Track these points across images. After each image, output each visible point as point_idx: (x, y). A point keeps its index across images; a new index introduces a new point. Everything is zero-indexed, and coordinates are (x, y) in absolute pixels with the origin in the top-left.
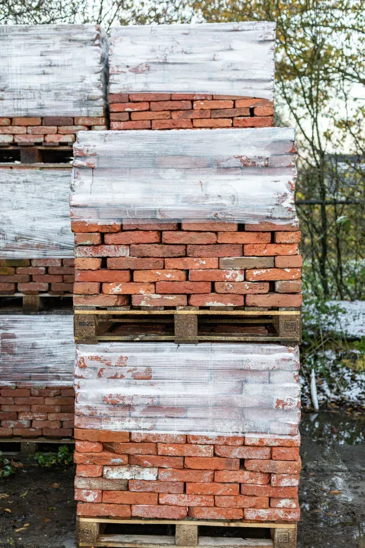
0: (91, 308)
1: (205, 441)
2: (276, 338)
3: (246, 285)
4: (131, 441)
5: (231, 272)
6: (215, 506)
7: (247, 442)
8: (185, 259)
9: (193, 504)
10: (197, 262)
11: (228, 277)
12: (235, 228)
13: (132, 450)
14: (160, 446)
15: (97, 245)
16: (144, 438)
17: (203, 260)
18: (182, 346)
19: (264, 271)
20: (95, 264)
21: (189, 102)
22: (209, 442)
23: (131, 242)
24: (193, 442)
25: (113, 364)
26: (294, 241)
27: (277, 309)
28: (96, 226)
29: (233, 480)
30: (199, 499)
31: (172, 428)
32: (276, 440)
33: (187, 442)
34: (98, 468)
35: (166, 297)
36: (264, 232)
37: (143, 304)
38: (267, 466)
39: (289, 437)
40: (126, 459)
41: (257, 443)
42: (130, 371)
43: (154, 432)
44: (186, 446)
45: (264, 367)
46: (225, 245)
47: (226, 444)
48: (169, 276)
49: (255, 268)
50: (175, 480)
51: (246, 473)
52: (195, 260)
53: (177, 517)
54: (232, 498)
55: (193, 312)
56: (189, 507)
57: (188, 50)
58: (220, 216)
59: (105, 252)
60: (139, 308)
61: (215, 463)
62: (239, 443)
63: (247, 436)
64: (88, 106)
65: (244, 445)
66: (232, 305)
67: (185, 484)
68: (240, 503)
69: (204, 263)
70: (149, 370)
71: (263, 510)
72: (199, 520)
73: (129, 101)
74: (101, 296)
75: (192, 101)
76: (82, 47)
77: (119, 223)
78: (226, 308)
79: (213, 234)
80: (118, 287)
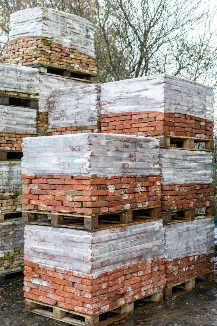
0: (27, 210)
1: (61, 272)
2: (83, 228)
3: (73, 203)
4: (39, 268)
5: (68, 197)
6: (64, 302)
7: (74, 275)
8: (54, 191)
9: (58, 299)
10: (58, 192)
11: (67, 199)
12: (70, 178)
13: (40, 272)
14: (47, 271)
15: (29, 184)
16: (42, 267)
18: (54, 229)
19: (78, 197)
20: (27, 192)
21: (130, 116)
22: (62, 272)
23: (39, 183)
24: (57, 271)
25: (34, 234)
26: (88, 184)
27: (83, 214)
28: (28, 176)
29: (70, 291)
30: (59, 298)
31: (50, 264)
32: (83, 275)
33: (55, 272)
34: (30, 278)
35: (48, 207)
36: (80, 180)
37: (41, 209)
38: (81, 287)
39: (88, 275)
40: (38, 275)
41: (77, 276)
42: (39, 238)
43: (45, 265)
44: (55, 273)
45: (79, 241)
46: (67, 185)
47: (67, 274)
48: (49, 198)
49: (76, 196)
50: (52, 287)
51: (74, 289)
52: (57, 191)
53: (52, 304)
54: (70, 299)
55: (57, 214)
56: (57, 301)
57: (129, 92)
58: (64, 172)
59: (31, 187)
60: (40, 211)
61: (64, 282)
62: (71, 274)
63: (74, 272)
64: (92, 121)
65: (73, 276)
66: (69, 212)
67: (55, 290)
68: (73, 302)
69: (60, 192)
70: (44, 238)
71: (80, 307)
72: (60, 307)
73: (107, 117)
74: (30, 205)
75: (131, 115)
76: (90, 94)
77: (34, 175)
78: (67, 213)
79: (64, 180)
80: (34, 202)
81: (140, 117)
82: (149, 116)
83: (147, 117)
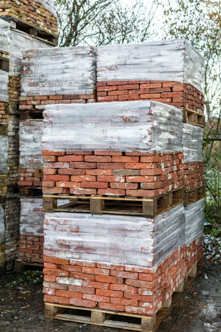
0: (51, 194)
1: (105, 267)
2: (141, 214)
3: (126, 184)
4: (70, 265)
5: (118, 177)
6: (110, 303)
7: (126, 269)
8: (96, 170)
9: (99, 300)
10: (101, 171)
11: (116, 180)
12: (121, 154)
13: (70, 269)
14: (83, 268)
15: (54, 162)
16: (75, 263)
17: (104, 171)
18: (94, 216)
19: (134, 177)
20: (52, 172)
21: (138, 85)
22: (107, 268)
23: (70, 161)
24: (99, 267)
25: (61, 223)
26: (150, 161)
27: (141, 198)
28: (53, 152)
29: (119, 289)
30: (102, 298)
31: (89, 259)
32: (141, 269)
33: (96, 267)
34: (54, 277)
35: (86, 190)
36: (135, 156)
37: (75, 193)
38: (136, 283)
39: (148, 268)
40: (67, 273)
41: (131, 270)
42: (69, 227)
43: (80, 260)
44: (96, 269)
45: (134, 229)
46: (116, 163)
47: (115, 270)
48: (87, 179)
49: (130, 176)
50: (90, 287)
51: (126, 286)
52: (100, 170)
53: (91, 306)
54: (119, 299)
55: (99, 198)
56: (97, 302)
57: (137, 57)
58: (112, 148)
59: (57, 165)
60: (73, 195)
61: (110, 279)
62: (122, 269)
63: (126, 266)
64: (85, 88)
65: (125, 271)
66: (119, 195)
67: (95, 289)
68: (123, 302)
69: (105, 172)
70: (78, 227)
71: (134, 307)
72: (103, 309)
73: (107, 85)
74: (55, 188)
76: (83, 57)
77: (64, 151)
78: (115, 197)
79: (110, 157)
80: (63, 184)
81: (151, 86)
82: (163, 86)
83: (161, 86)
